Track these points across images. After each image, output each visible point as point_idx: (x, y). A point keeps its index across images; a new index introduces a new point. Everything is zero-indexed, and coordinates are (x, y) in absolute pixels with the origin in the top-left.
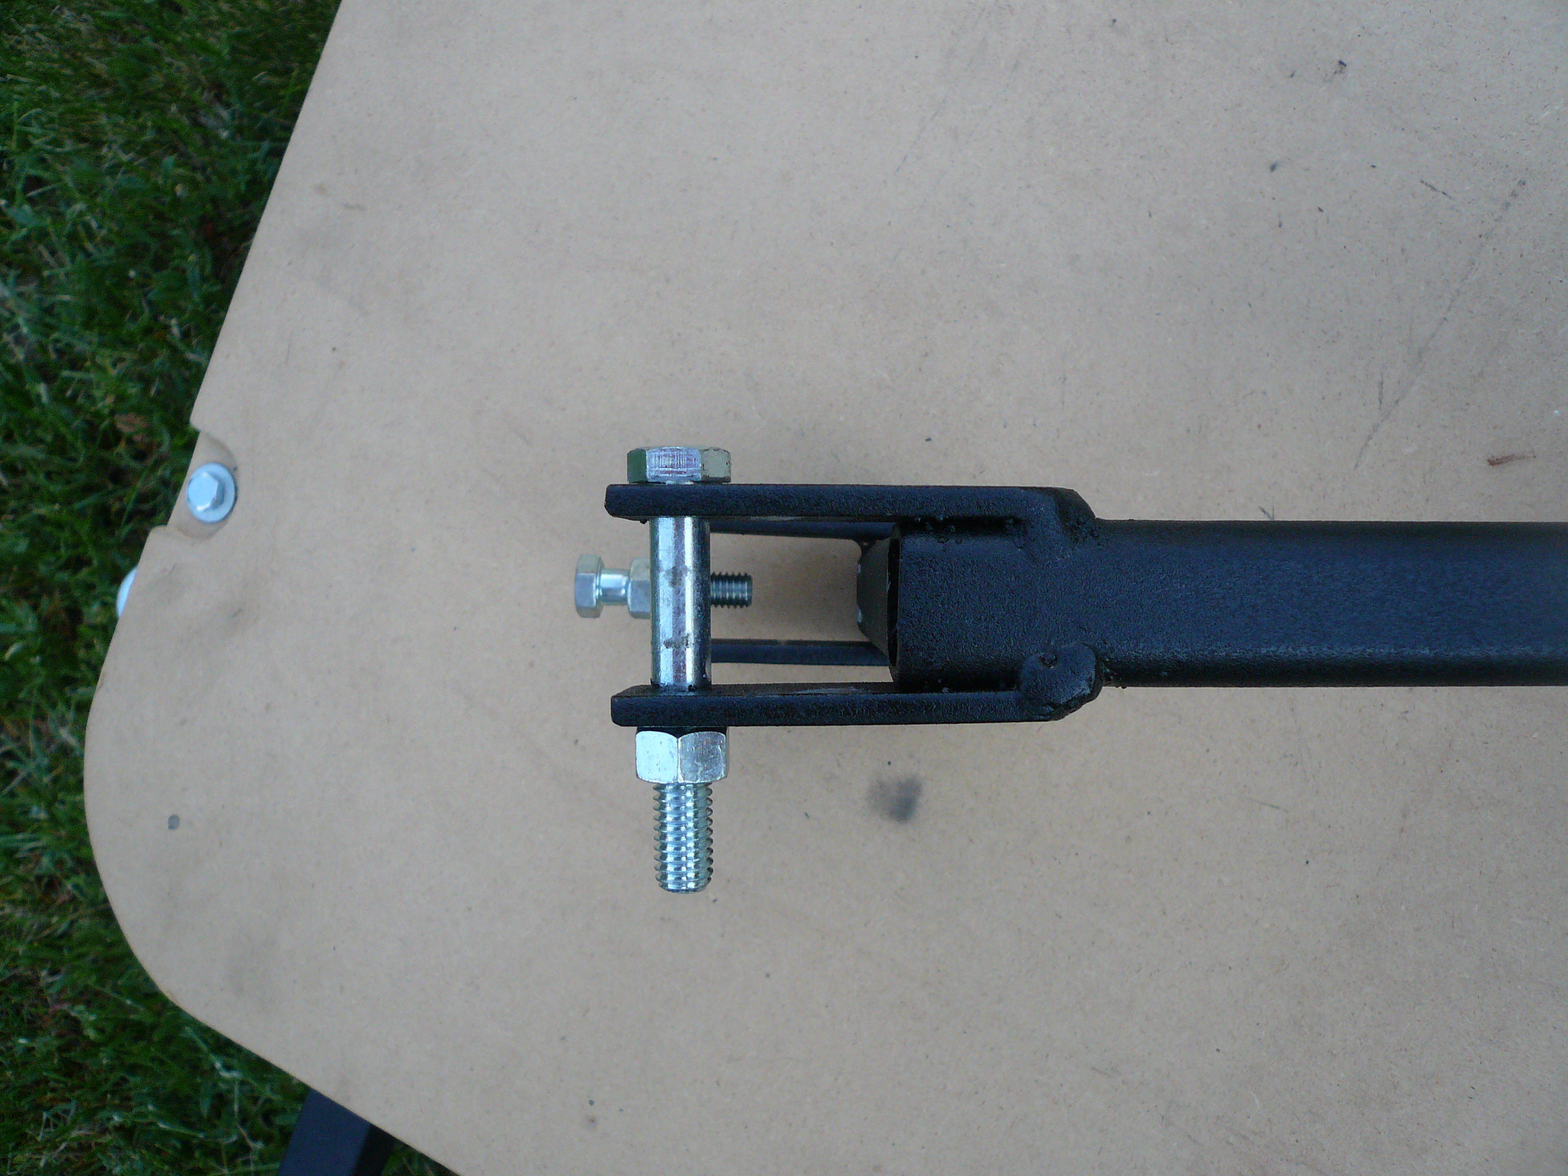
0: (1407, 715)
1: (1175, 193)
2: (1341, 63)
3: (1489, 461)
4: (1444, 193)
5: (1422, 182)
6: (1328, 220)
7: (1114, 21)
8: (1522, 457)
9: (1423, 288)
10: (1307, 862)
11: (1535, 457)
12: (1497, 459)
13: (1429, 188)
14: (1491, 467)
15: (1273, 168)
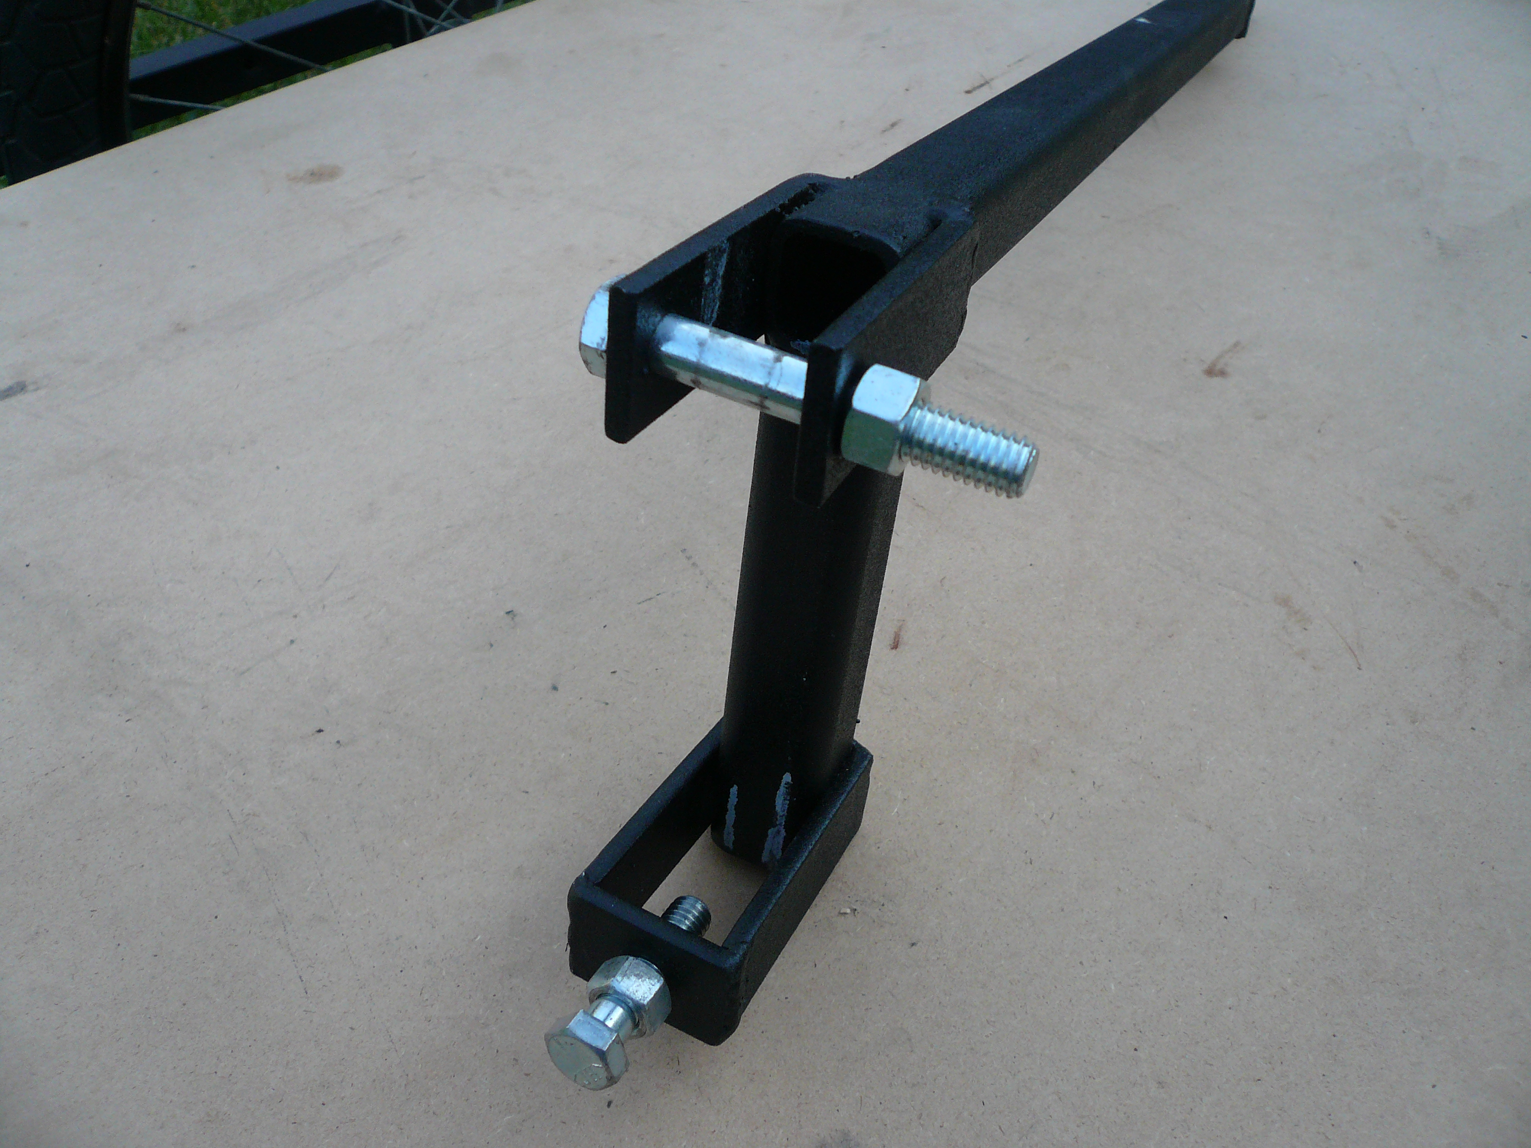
0: (1097, 784)
1: (522, 765)
2: (508, 613)
3: (892, 649)
4: (658, 595)
5: (640, 603)
6: (627, 671)
7: (338, 742)
8: (900, 628)
9: (725, 636)
10: (1226, 918)
11: (904, 621)
12: (894, 643)
13: (648, 601)
14: (897, 649)
15: (555, 688)
